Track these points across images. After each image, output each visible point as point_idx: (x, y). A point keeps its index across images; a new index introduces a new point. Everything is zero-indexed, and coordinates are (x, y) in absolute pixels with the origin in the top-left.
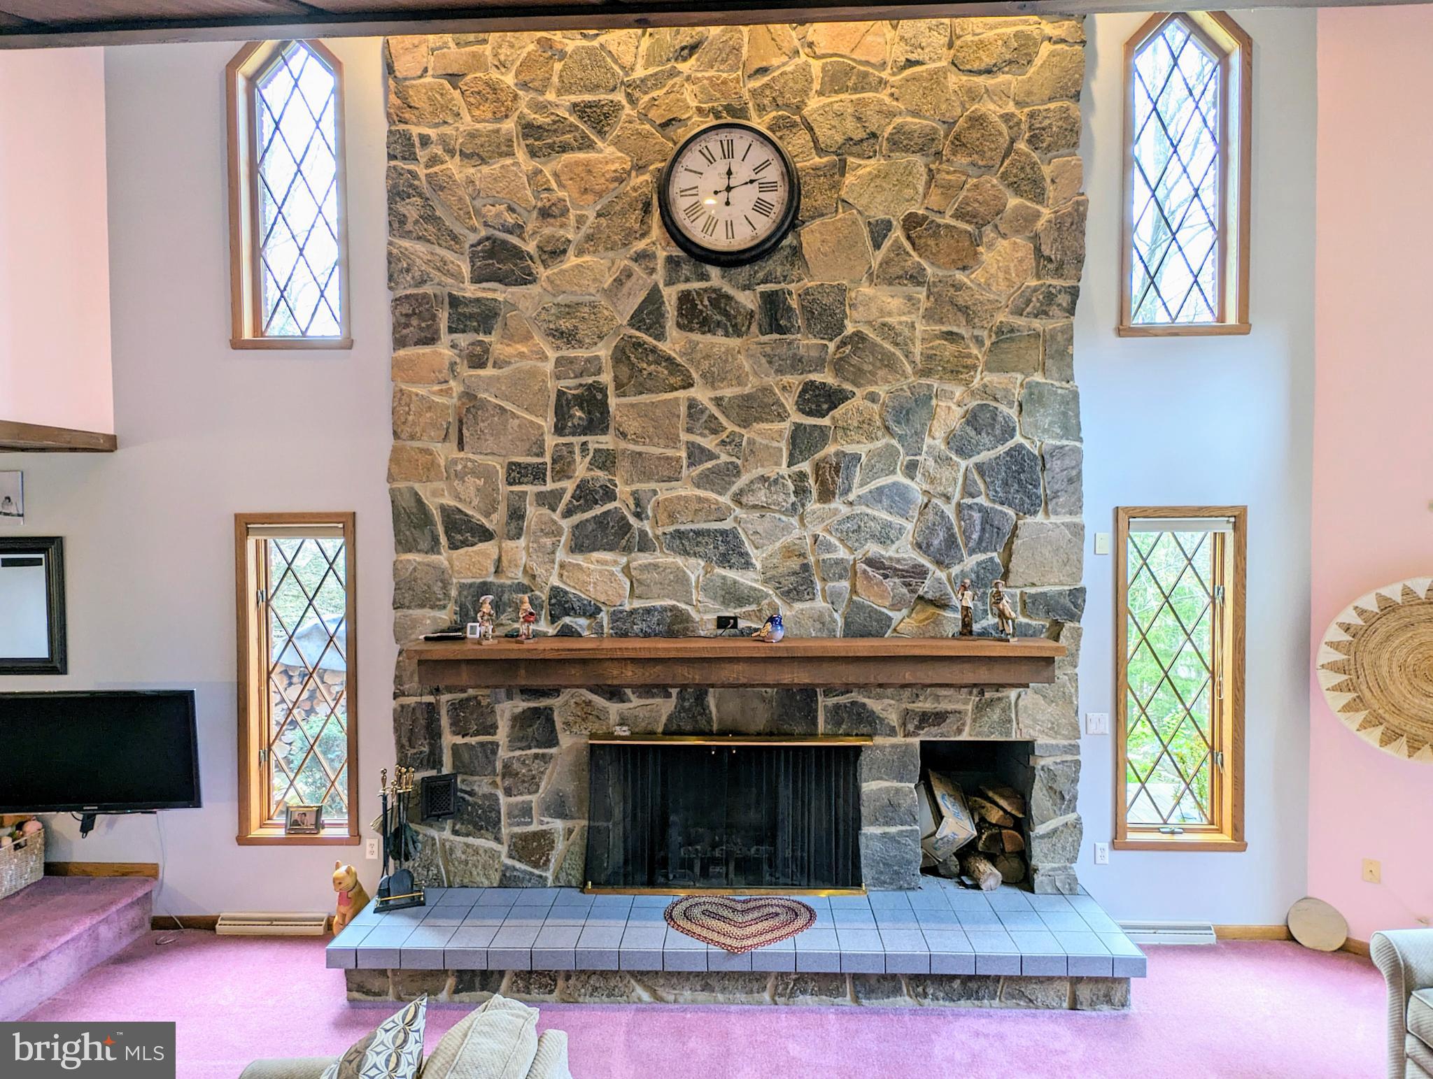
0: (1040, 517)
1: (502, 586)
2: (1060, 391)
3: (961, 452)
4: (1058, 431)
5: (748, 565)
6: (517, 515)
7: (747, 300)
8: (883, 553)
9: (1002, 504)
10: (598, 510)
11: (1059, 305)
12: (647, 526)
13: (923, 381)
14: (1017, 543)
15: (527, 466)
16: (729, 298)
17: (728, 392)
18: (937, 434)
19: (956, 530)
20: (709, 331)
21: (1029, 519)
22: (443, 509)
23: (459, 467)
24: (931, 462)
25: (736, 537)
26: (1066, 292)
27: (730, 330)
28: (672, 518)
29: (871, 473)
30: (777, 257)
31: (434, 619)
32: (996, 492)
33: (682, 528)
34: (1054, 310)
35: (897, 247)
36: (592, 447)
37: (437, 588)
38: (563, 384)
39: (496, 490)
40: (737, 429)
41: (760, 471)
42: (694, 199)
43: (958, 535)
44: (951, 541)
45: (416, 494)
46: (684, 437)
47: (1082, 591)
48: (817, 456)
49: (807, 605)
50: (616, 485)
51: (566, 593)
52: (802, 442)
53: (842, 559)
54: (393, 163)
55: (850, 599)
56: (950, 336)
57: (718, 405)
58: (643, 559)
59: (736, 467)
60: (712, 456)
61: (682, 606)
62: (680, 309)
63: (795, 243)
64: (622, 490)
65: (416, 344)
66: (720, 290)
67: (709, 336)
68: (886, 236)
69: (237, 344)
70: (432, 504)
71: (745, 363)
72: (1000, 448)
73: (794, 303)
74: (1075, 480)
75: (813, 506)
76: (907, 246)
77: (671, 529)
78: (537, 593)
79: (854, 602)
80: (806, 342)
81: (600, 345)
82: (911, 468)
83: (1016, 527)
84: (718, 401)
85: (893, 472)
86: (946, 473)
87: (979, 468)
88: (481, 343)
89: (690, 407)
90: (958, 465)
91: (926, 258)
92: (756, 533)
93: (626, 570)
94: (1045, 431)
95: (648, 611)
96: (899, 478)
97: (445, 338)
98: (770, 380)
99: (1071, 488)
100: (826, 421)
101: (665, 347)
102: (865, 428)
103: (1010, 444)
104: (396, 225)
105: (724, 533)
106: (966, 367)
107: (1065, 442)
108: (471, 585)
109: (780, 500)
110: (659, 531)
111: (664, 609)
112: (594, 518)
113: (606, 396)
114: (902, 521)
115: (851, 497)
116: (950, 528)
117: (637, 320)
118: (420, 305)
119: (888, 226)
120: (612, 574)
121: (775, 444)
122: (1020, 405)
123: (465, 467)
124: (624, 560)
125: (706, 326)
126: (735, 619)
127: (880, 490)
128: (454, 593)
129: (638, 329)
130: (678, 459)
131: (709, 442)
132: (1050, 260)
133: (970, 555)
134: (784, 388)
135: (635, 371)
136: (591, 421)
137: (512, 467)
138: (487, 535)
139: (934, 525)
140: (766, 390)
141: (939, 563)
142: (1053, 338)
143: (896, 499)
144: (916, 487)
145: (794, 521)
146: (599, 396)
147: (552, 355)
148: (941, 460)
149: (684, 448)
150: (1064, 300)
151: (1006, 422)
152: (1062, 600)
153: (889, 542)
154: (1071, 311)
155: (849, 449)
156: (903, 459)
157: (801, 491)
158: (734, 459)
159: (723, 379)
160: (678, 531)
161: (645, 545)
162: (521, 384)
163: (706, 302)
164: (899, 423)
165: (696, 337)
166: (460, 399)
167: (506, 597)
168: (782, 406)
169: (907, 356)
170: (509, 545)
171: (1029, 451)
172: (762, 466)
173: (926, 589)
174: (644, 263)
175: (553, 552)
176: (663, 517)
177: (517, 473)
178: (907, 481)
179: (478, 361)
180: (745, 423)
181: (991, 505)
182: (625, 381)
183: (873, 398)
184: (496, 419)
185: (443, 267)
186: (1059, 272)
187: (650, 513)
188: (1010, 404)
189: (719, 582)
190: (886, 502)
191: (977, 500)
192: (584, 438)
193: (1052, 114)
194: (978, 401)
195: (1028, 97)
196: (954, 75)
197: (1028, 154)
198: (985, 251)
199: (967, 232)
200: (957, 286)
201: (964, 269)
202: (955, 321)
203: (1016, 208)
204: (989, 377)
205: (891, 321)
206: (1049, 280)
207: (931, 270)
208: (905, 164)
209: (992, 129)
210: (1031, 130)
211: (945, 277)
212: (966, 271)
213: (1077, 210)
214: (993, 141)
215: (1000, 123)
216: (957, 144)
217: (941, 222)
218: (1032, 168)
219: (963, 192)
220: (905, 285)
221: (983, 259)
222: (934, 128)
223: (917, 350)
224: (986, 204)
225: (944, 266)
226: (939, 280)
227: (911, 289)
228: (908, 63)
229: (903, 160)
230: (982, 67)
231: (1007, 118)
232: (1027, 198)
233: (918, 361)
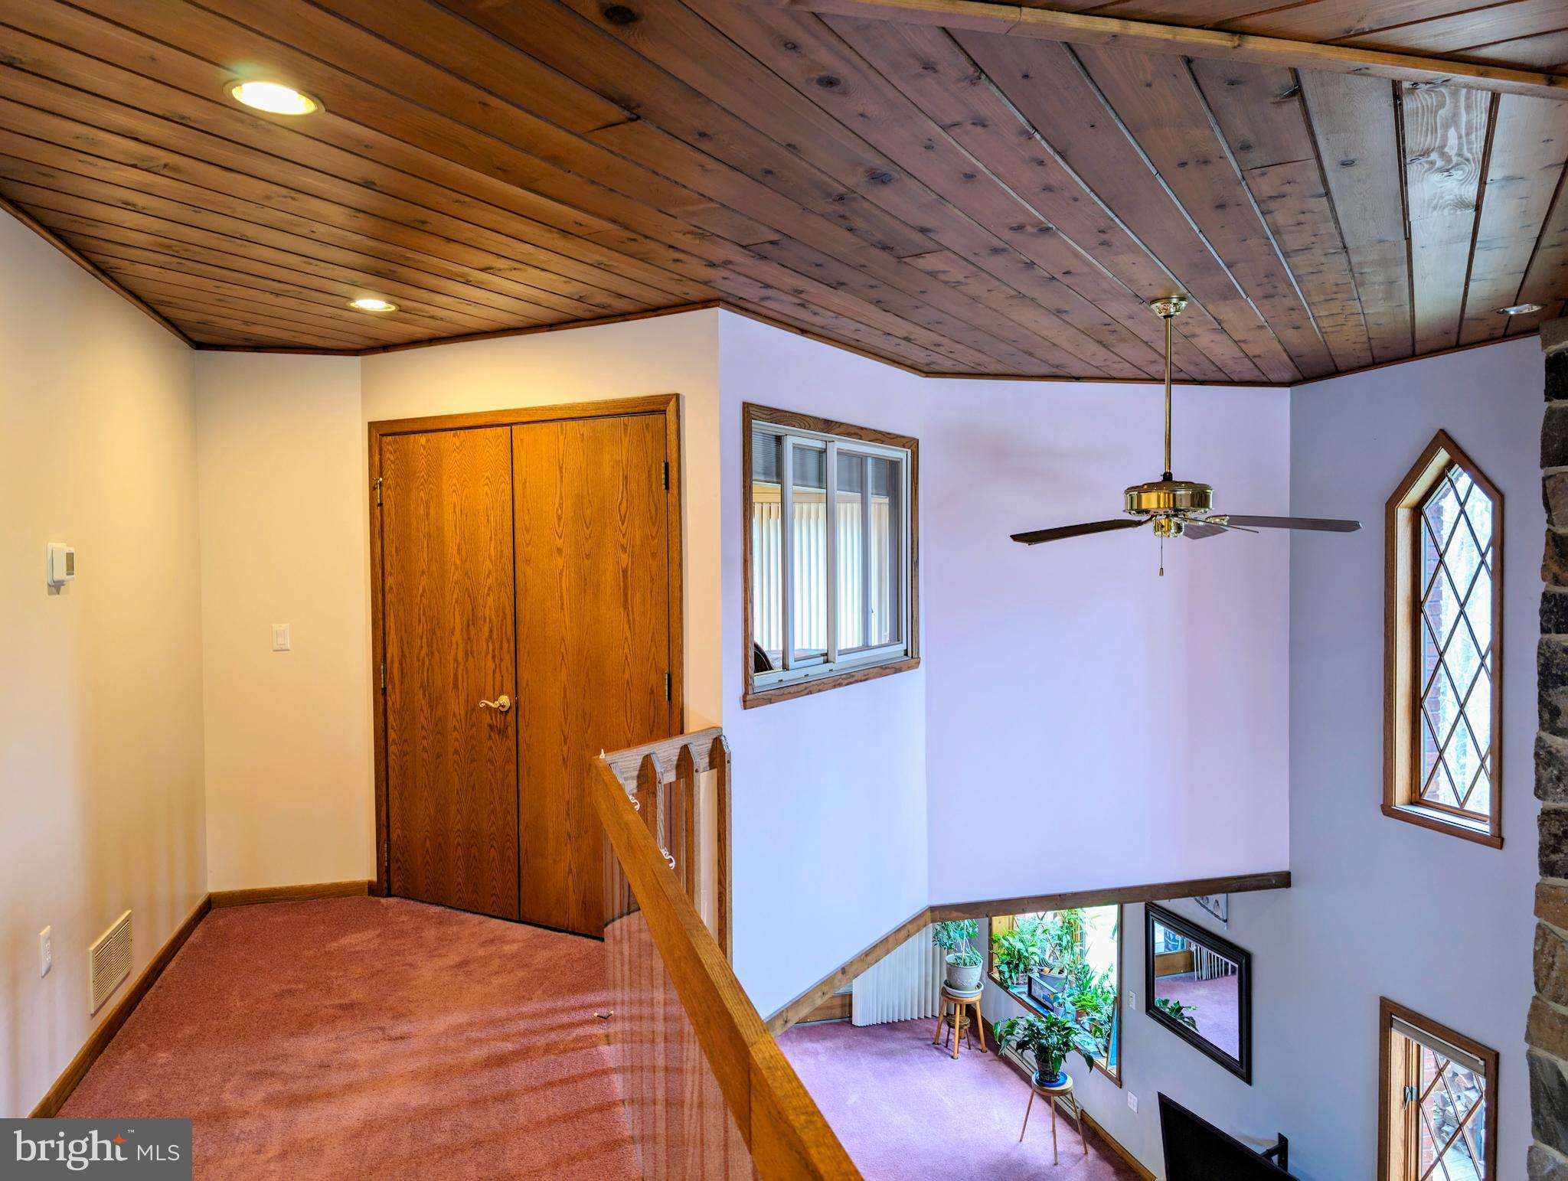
54: (1547, 637)
65: (1565, 876)
69: (1388, 810)
104: (1547, 716)
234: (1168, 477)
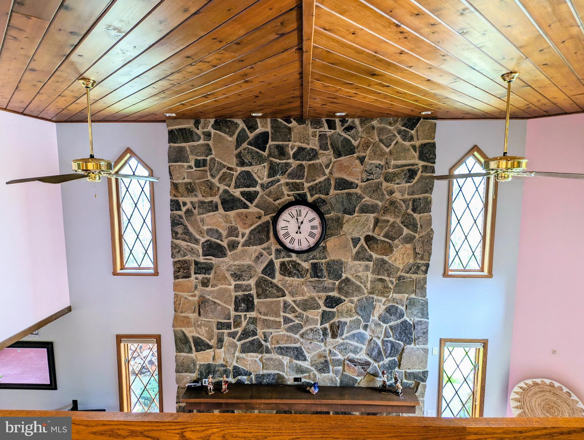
0: (412, 345)
1: (215, 365)
2: (421, 301)
3: (384, 322)
4: (420, 315)
5: (305, 360)
6: (220, 341)
7: (306, 265)
8: (355, 357)
9: (399, 340)
10: (250, 339)
11: (422, 270)
12: (268, 344)
13: (371, 296)
14: (404, 354)
15: (224, 323)
16: (299, 264)
17: (298, 298)
18: (375, 315)
19: (382, 349)
20: (292, 276)
21: (408, 346)
22: (193, 337)
23: (199, 323)
24: (373, 325)
25: (301, 349)
26: (424, 265)
27: (300, 276)
28: (278, 342)
29: (351, 328)
30: (318, 250)
31: (191, 377)
32: (397, 336)
33: (282, 346)
34: (420, 272)
35: (362, 247)
36: (248, 316)
37: (192, 366)
38: (237, 294)
39: (213, 331)
40: (301, 312)
41: (310, 327)
42: (286, 231)
43: (382, 351)
44: (380, 353)
45: (183, 332)
46: (282, 314)
47: (427, 372)
48: (331, 322)
49: (327, 374)
50: (257, 330)
51: (239, 368)
52: (325, 317)
53: (340, 359)
54: (173, 212)
55: (343, 373)
56: (381, 280)
57: (295, 303)
58: (267, 356)
59: (301, 325)
60: (292, 321)
61: (281, 373)
62: (281, 268)
63: (324, 245)
64: (260, 332)
65: (182, 278)
66: (296, 261)
67: (292, 278)
68: (358, 243)
69: (115, 274)
70: (189, 335)
71: (305, 288)
72: (399, 321)
73: (324, 267)
74: (425, 333)
75: (329, 339)
76: (366, 247)
77: (278, 346)
78: (228, 368)
79: (344, 375)
80: (328, 282)
81: (251, 280)
82: (366, 327)
83: (403, 349)
84: (295, 301)
85: (359, 328)
86: (378, 329)
87: (391, 327)
88: (206, 278)
89: (284, 304)
90: (383, 326)
91: (373, 252)
92: (308, 348)
93: (261, 360)
94: (415, 315)
95: (269, 375)
96: (361, 330)
97: (193, 276)
98: (314, 294)
99: (424, 336)
100: (334, 310)
101: (275, 281)
102: (349, 313)
103: (402, 319)
104: (174, 235)
105: (297, 348)
106: (387, 291)
107: (422, 319)
108: (204, 365)
109: (317, 337)
110: (273, 346)
111: (275, 374)
112: (249, 341)
113: (253, 299)
114: (362, 346)
115: (343, 337)
116: (379, 349)
117: (264, 271)
118: (184, 264)
119: (359, 239)
120: (256, 361)
121: (316, 317)
122: (406, 306)
123: (201, 323)
124: (260, 356)
125: (290, 274)
126: (301, 378)
127: (354, 335)
128: (198, 367)
129: (265, 275)
130: (280, 322)
131: (290, 316)
132: (419, 254)
133: (386, 358)
134: (319, 298)
135: (264, 291)
136: (248, 308)
137: (219, 324)
138: (210, 347)
139: (374, 347)
140: (313, 299)
141: (375, 360)
142: (419, 281)
143: (360, 338)
144: (367, 334)
145: (322, 344)
146: (251, 299)
147: (233, 283)
148: (377, 325)
149: (282, 318)
150: (423, 268)
151: (401, 312)
152: (419, 375)
153: (357, 353)
154: (426, 272)
155: (343, 320)
156: (363, 323)
157: (325, 334)
158: (300, 322)
159: (297, 294)
160: (280, 347)
161: (268, 351)
162: (222, 294)
163: (291, 266)
164: (361, 311)
165: (287, 278)
166: (199, 298)
167: (217, 369)
168: (319, 304)
169: (365, 287)
170: (218, 351)
171: (409, 323)
172: (311, 325)
173: (370, 370)
174: (268, 251)
175: (234, 353)
176: (274, 342)
177: (220, 326)
178: (364, 332)
179: (205, 283)
180: (305, 310)
181: (395, 341)
182: (260, 293)
183: (352, 302)
184: (212, 306)
185: (192, 251)
186: (422, 258)
187: (270, 340)
188: (403, 305)
189: (295, 365)
190: (356, 339)
191: (389, 339)
192: (245, 313)
193: (421, 201)
194: (391, 304)
195: (413, 193)
196: (385, 184)
197: (412, 215)
198: (395, 250)
199: (388, 242)
200: (384, 262)
201: (387, 256)
202: (383, 275)
203: (407, 234)
204: (395, 295)
205: (359, 274)
206: (418, 261)
207: (375, 256)
208: (366, 217)
209: (398, 205)
210: (413, 206)
211: (380, 258)
212: (388, 257)
213: (429, 237)
214: (398, 209)
215: (402, 203)
216: (386, 210)
217: (378, 238)
218: (413, 220)
219: (387, 228)
220: (365, 261)
221: (394, 253)
222: (377, 205)
223: (369, 285)
224: (396, 233)
225: (380, 254)
226: (377, 259)
227: (367, 263)
228: (368, 180)
229: (365, 216)
230: (396, 183)
231: (404, 201)
232: (411, 231)
233: (369, 289)
234: (92, 157)
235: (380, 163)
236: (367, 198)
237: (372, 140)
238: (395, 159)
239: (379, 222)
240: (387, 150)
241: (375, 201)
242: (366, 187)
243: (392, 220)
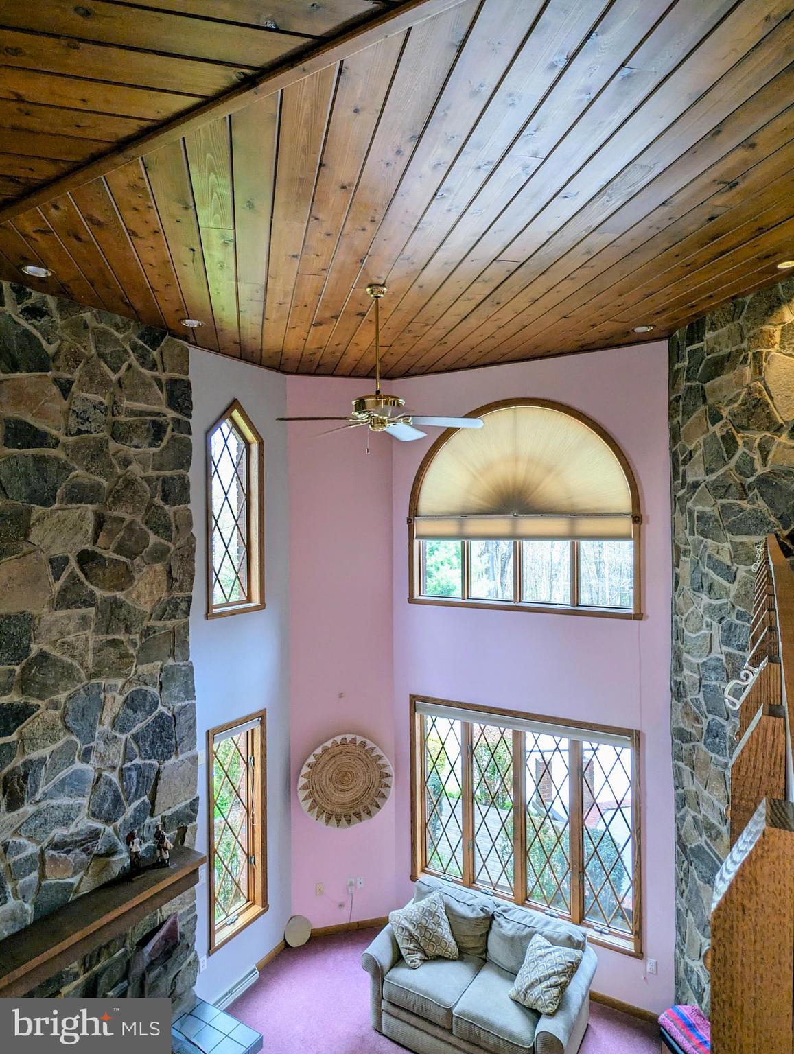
0: (173, 759)
2: (183, 668)
3: (122, 729)
4: (183, 696)
8: (65, 832)
9: (150, 758)
11: (182, 609)
13: (94, 681)
14: (161, 782)
18: (105, 721)
19: (120, 790)
21: (167, 763)
24: (102, 745)
26: (185, 600)
29: (54, 768)
32: (146, 751)
34: (179, 613)
35: (72, 576)
43: (121, 794)
44: (116, 800)
47: (197, 799)
48: (4, 771)
53: (31, 855)
55: (39, 886)
56: (115, 643)
68: (63, 569)
72: (149, 718)
74: (192, 726)
76: (82, 577)
79: (43, 887)
82: (87, 754)
83: (159, 772)
85: (73, 762)
86: (112, 749)
87: (135, 738)
90: (120, 740)
91: (97, 585)
94: (176, 698)
96: (78, 765)
99: (190, 732)
100: (14, 736)
102: (49, 734)
103: (155, 713)
106: (125, 664)
107: (187, 702)
114: (80, 800)
115: (38, 796)
116: (116, 791)
119: (66, 560)
122: (161, 684)
127: (62, 781)
132: (176, 579)
133: (130, 805)
139: (104, 793)
141: (108, 821)
142: (179, 631)
143: (73, 784)
144: (90, 768)
148: (110, 740)
150: (183, 606)
151: (153, 699)
152: (186, 811)
153: (70, 822)
154: (187, 612)
155: (36, 755)
156: (81, 747)
164: (77, 720)
169: (82, 665)
171: (166, 715)
173: (99, 847)
178: (83, 766)
181: (143, 762)
183: (55, 705)
186: (181, 588)
188: (154, 685)
190: (67, 789)
193: (175, 481)
194: (134, 689)
195: (160, 467)
196: (113, 446)
197: (162, 508)
198: (137, 576)
199: (124, 563)
200: (117, 604)
201: (123, 590)
202: (118, 631)
203: (155, 545)
204: (141, 668)
205: (70, 638)
206: (176, 594)
207: (99, 593)
208: (79, 512)
209: (139, 488)
210: (163, 490)
211: (109, 598)
212: (124, 592)
213: (191, 547)
214: (140, 496)
215: (144, 483)
216: (117, 497)
217: (106, 556)
218: (164, 517)
219: (122, 533)
220: (80, 607)
221: (135, 583)
222: (100, 485)
223: (90, 659)
224: (137, 542)
225: (109, 589)
226: (105, 600)
227: (84, 610)
228: (80, 432)
229: (78, 508)
230: (133, 443)
231: (148, 480)
232: (162, 537)
233: (90, 666)
235: (103, 401)
236: (79, 471)
237: (83, 350)
238: (130, 398)
239: (104, 521)
240: (114, 377)
241: (96, 478)
242: (77, 448)
243: (128, 518)
